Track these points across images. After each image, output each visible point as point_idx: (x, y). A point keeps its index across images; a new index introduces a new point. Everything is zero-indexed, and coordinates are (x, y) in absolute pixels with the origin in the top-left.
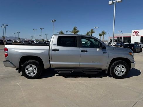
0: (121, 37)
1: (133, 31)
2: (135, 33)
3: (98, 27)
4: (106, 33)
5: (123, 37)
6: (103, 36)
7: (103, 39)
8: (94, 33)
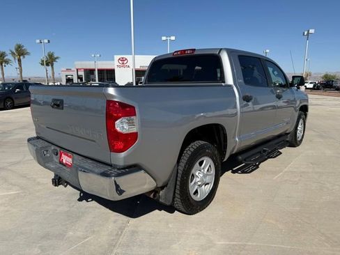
0: (94, 70)
1: (117, 57)
2: (120, 62)
3: (49, 41)
4: (57, 58)
5: (99, 70)
6: (52, 66)
7: (53, 73)
8: (26, 56)
